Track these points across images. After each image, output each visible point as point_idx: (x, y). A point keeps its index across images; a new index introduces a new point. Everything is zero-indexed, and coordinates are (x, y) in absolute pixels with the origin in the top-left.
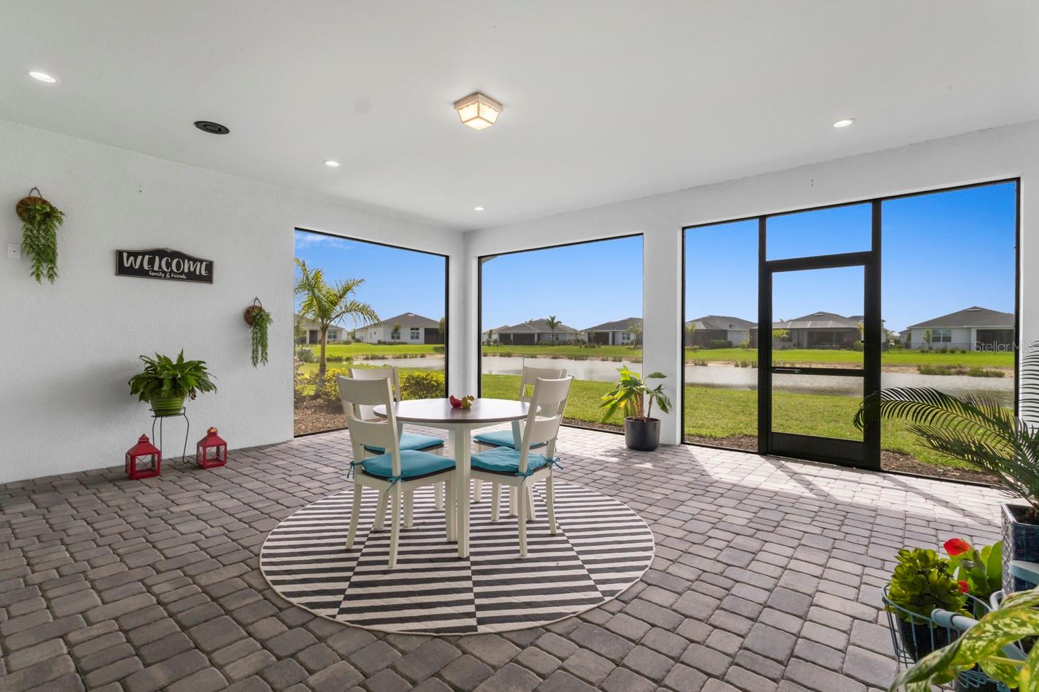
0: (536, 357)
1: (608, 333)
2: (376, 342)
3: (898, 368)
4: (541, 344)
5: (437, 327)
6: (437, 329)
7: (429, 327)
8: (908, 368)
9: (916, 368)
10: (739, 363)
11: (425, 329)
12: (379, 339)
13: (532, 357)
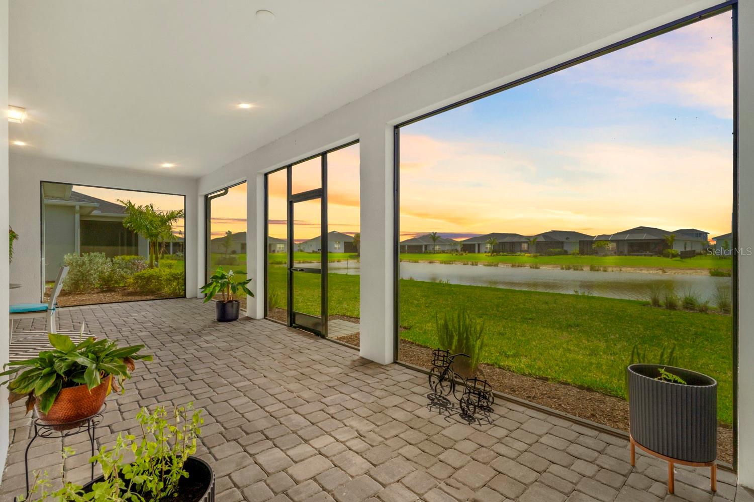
0: (418, 262)
1: (474, 245)
2: (311, 252)
3: (694, 271)
4: (427, 253)
5: (352, 241)
6: (351, 242)
7: (347, 241)
8: (702, 271)
9: (708, 271)
10: (564, 266)
11: (345, 243)
12: (313, 249)
13: (415, 262)
